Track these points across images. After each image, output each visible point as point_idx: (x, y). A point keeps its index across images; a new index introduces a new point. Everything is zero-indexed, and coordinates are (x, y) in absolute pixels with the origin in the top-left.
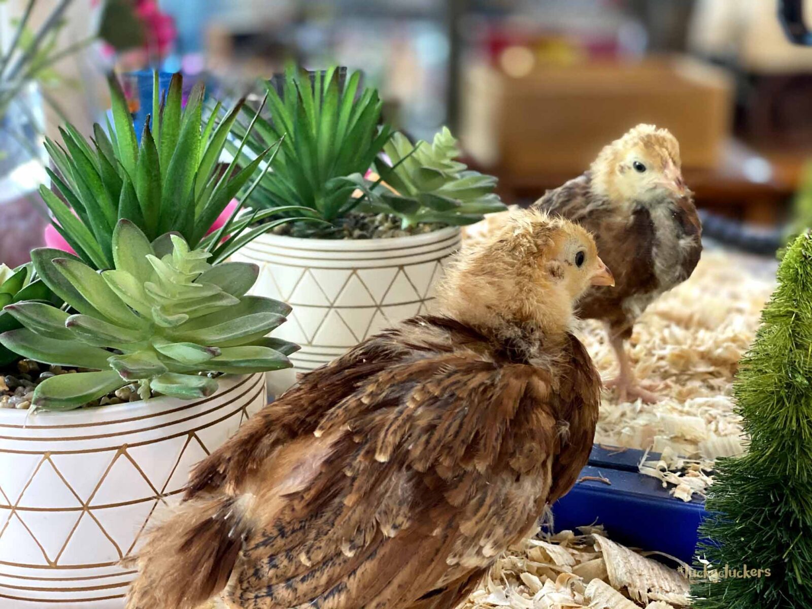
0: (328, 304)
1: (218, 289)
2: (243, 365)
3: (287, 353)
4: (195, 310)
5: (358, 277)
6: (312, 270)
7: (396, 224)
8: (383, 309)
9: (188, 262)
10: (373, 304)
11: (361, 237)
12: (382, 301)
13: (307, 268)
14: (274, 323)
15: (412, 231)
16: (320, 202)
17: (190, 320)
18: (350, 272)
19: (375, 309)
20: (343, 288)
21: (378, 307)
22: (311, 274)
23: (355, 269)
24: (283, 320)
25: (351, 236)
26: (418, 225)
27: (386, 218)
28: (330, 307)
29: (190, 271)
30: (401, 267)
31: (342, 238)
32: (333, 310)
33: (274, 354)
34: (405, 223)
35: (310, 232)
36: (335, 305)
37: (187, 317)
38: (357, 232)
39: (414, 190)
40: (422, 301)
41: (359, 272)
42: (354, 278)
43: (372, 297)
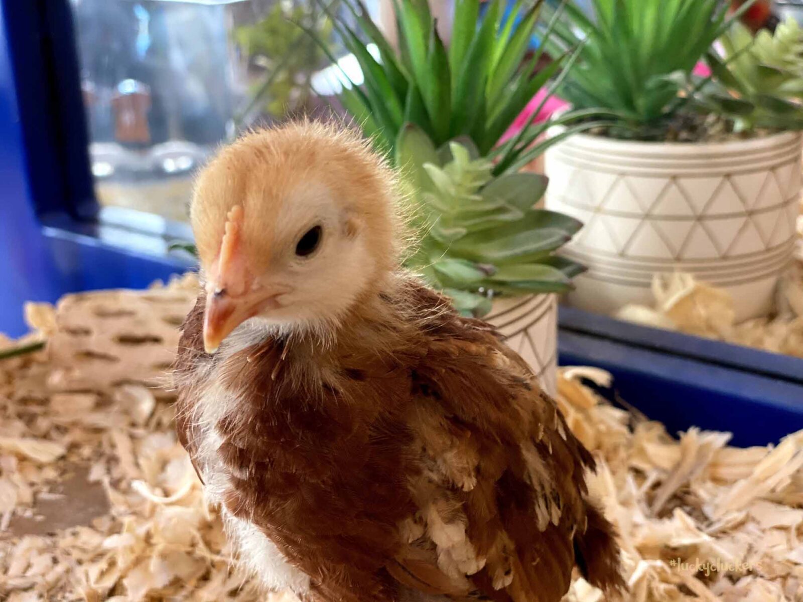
0: (642, 213)
1: (500, 202)
2: (522, 285)
3: (571, 275)
4: (475, 225)
5: (678, 186)
6: (627, 177)
7: (728, 128)
8: (705, 221)
9: (467, 172)
11: (687, 141)
12: (703, 212)
13: (623, 174)
14: (557, 242)
15: (746, 135)
16: (641, 102)
17: (468, 235)
18: (669, 180)
19: (689, 224)
20: (660, 197)
21: (700, 219)
22: (626, 182)
23: (674, 178)
24: (567, 239)
25: (676, 139)
26: (752, 128)
27: (718, 120)
28: (645, 217)
29: (471, 182)
30: (728, 176)
31: (663, 141)
32: (647, 221)
33: (557, 275)
34: (739, 125)
35: (631, 133)
36: (652, 214)
37: (464, 231)
38: (684, 135)
39: (751, 89)
40: (751, 213)
41: (680, 180)
42: (674, 188)
43: (692, 207)
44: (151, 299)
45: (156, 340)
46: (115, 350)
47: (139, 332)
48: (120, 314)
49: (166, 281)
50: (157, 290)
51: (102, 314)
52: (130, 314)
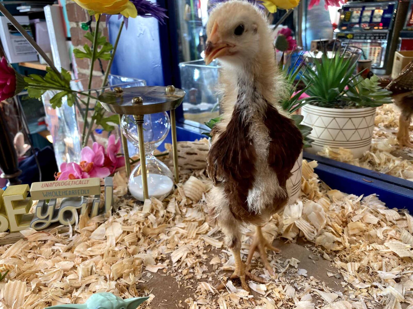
0: (325, 127)
3: (310, 143)
5: (335, 120)
6: (322, 117)
7: (354, 105)
8: (342, 130)
10: (339, 128)
12: (343, 127)
13: (320, 116)
16: (327, 97)
18: (333, 118)
19: (339, 130)
20: (330, 123)
21: (341, 129)
22: (321, 118)
23: (334, 118)
24: (310, 133)
28: (326, 128)
30: (350, 118)
31: (332, 108)
32: (326, 129)
34: (357, 105)
35: (323, 105)
36: (328, 127)
40: (356, 129)
41: (336, 119)
42: (334, 120)
43: (339, 126)
44: (195, 144)
45: (196, 154)
46: (186, 156)
47: (192, 152)
48: (187, 147)
49: (199, 139)
50: (196, 141)
51: (183, 147)
52: (190, 147)
